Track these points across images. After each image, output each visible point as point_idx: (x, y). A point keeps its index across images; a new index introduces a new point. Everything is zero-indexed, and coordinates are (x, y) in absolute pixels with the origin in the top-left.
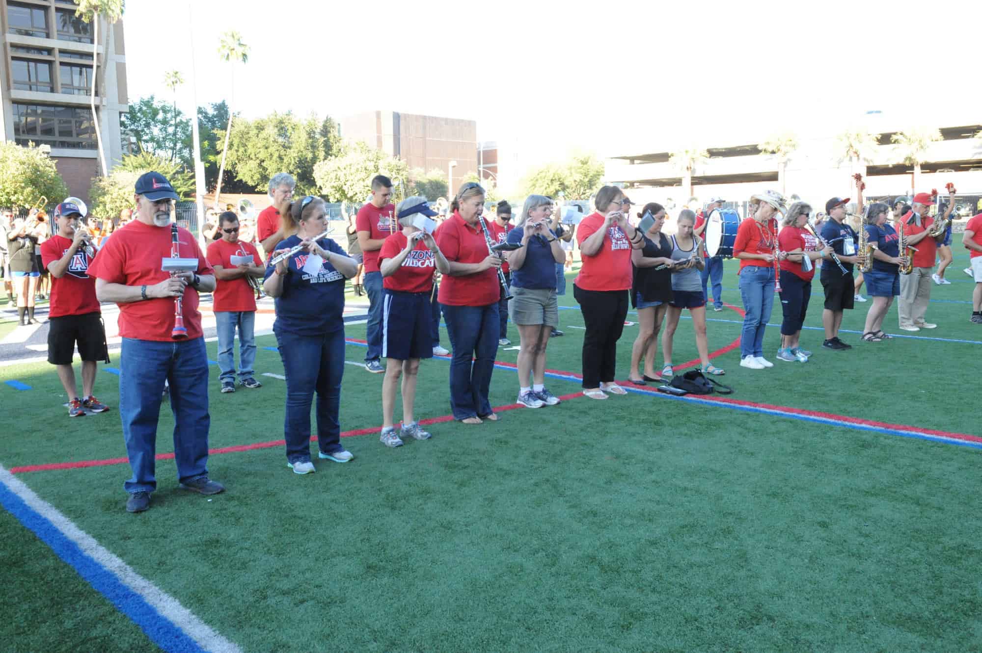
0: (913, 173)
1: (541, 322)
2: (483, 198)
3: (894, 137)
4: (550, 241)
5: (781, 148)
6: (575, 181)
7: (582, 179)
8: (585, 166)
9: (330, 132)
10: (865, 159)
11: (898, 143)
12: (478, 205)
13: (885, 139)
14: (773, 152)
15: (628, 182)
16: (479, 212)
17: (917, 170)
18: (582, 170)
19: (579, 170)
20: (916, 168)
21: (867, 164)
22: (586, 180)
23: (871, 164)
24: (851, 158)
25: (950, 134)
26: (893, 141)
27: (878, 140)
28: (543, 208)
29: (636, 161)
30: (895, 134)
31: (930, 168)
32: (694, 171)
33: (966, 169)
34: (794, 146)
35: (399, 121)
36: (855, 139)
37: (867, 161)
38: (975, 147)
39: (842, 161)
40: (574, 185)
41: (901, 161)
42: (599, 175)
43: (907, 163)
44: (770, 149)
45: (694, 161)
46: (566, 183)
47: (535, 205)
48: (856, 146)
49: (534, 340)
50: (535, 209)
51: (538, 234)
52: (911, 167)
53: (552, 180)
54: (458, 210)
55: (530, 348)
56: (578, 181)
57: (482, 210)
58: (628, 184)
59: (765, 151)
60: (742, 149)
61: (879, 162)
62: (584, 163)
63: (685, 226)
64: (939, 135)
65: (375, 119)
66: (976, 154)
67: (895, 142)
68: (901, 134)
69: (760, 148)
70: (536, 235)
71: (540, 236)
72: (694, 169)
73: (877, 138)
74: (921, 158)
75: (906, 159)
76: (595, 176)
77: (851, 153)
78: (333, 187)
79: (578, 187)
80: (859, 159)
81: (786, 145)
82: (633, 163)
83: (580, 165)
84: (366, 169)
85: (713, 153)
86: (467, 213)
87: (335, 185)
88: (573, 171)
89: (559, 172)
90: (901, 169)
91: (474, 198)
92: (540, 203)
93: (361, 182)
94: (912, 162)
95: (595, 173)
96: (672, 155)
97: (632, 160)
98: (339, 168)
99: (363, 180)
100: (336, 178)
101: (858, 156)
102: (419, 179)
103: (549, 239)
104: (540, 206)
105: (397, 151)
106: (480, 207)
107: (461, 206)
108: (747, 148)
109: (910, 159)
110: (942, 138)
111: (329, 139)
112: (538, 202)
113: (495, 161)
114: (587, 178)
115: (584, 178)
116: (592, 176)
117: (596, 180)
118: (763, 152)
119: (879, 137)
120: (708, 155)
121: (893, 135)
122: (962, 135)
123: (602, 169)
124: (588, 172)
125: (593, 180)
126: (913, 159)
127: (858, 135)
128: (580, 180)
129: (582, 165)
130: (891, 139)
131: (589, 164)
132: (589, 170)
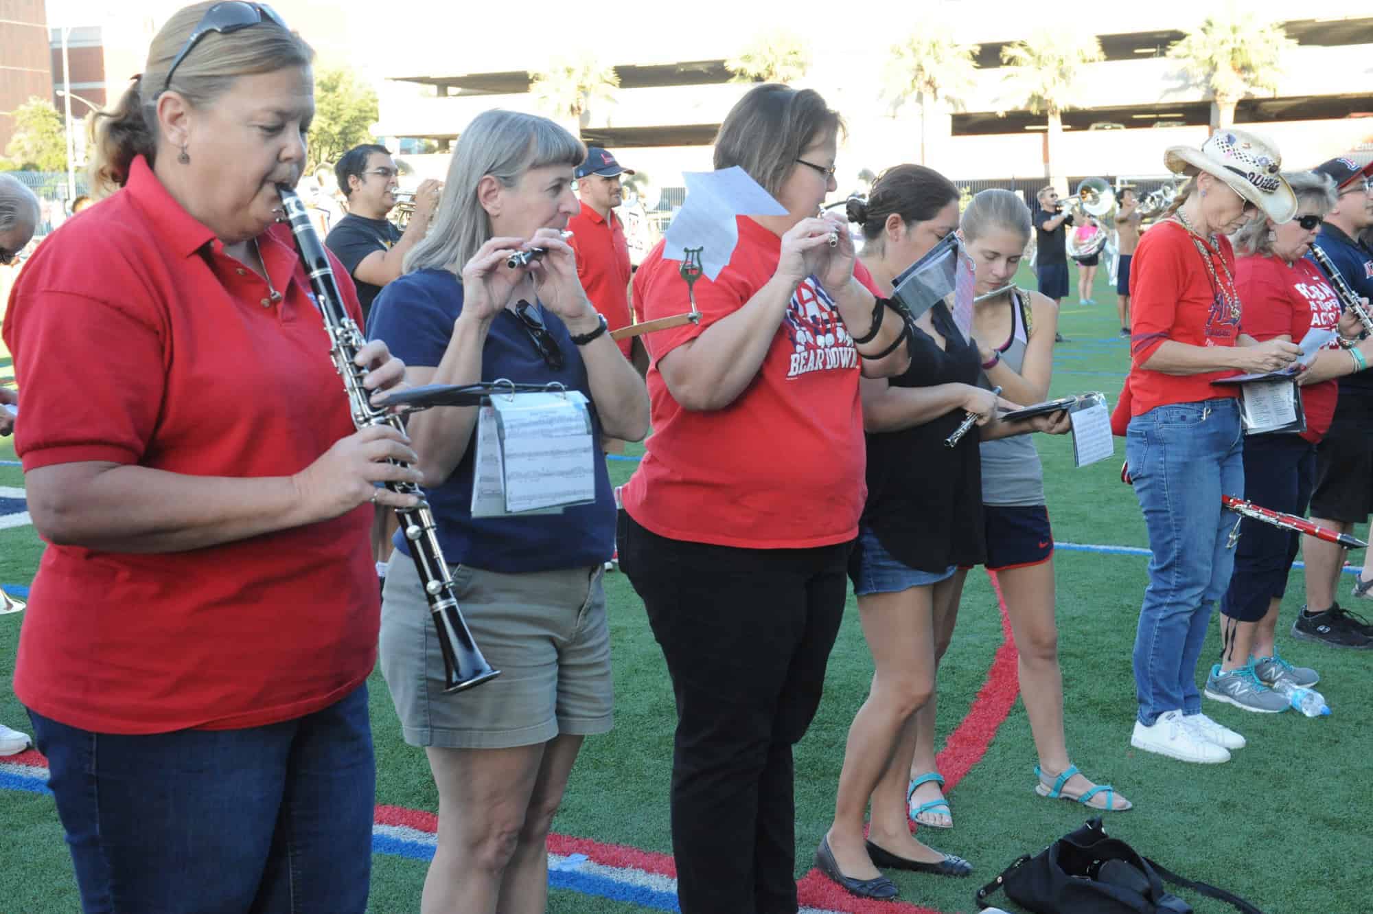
0: (1045, 131)
1: (549, 730)
2: (303, 87)
3: (1007, 53)
4: (585, 339)
5: (774, 69)
7: (325, 126)
8: (331, 95)
10: (949, 99)
11: (1016, 64)
12: (274, 130)
13: (989, 56)
15: (435, 138)
16: (284, 170)
17: (1055, 123)
20: (1051, 119)
21: (953, 111)
22: (336, 129)
23: (961, 111)
24: (920, 97)
25: (1118, 47)
26: (1005, 60)
27: (975, 58)
28: (549, 176)
29: (452, 90)
30: (1008, 44)
31: (1078, 120)
32: (585, 117)
33: (1148, 123)
34: (801, 65)
36: (929, 54)
37: (953, 102)
38: (1167, 77)
39: (903, 102)
41: (1020, 104)
42: (365, 119)
43: (1034, 109)
44: (751, 71)
45: (586, 94)
47: (514, 161)
48: (931, 69)
49: (510, 813)
50: (508, 182)
51: (523, 304)
52: (1042, 119)
54: (150, 161)
55: (489, 852)
57: (300, 163)
58: (435, 143)
59: (742, 74)
60: (689, 69)
61: (977, 105)
63: (996, 255)
64: (1096, 50)
66: (1168, 91)
67: (1008, 63)
68: (1021, 45)
69: (730, 66)
70: (512, 307)
71: (533, 313)
72: (587, 112)
73: (972, 54)
74: (1064, 98)
75: (1030, 101)
76: (355, 120)
77: (921, 84)
79: (316, 146)
80: (936, 97)
82: (446, 94)
85: (630, 77)
86: (210, 178)
90: (1016, 122)
91: (248, 83)
92: (536, 152)
94: (1043, 107)
95: (356, 114)
96: (537, 78)
97: (443, 85)
101: (935, 91)
103: (576, 330)
104: (535, 166)
106: (290, 141)
107: (170, 138)
108: (701, 68)
109: (1039, 99)
110: (1102, 56)
112: (525, 149)
113: (100, 77)
114: (336, 123)
115: (330, 124)
116: (348, 122)
117: (358, 130)
118: (737, 76)
119: (977, 50)
120: (617, 81)
121: (1005, 48)
122: (1137, 51)
123: (371, 105)
124: (338, 110)
125: (353, 129)
126: (1047, 101)
127: (934, 45)
128: (322, 129)
129: (325, 94)
130: (1001, 55)
131: (340, 90)
132: (341, 107)
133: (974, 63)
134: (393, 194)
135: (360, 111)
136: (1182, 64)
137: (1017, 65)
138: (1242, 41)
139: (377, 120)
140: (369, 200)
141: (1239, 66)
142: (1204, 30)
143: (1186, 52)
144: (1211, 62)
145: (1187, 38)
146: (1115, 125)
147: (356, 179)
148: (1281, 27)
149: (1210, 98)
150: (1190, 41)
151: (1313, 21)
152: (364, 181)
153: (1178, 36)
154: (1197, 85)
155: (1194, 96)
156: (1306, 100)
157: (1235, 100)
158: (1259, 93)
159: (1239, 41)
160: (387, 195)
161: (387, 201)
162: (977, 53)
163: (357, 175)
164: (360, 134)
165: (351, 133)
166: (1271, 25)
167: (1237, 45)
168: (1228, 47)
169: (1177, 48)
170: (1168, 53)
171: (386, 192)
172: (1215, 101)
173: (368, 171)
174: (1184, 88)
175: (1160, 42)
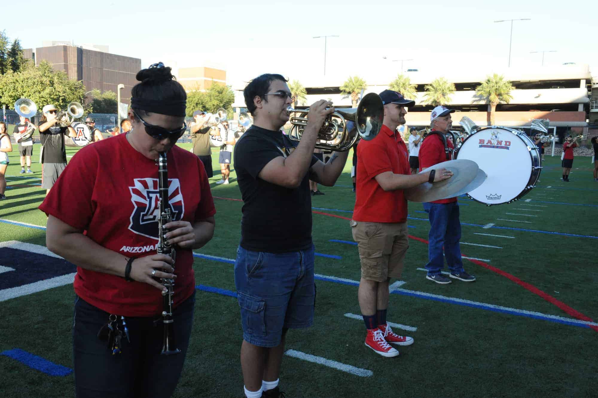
5: (355, 90)
6: (214, 105)
7: (219, 104)
8: (221, 95)
9: (17, 54)
13: (421, 88)
14: (349, 93)
18: (218, 98)
19: (216, 98)
22: (221, 105)
25: (460, 87)
26: (425, 90)
27: (416, 89)
30: (427, 85)
32: (296, 103)
33: (468, 111)
34: (364, 89)
35: (82, 55)
36: (402, 87)
38: (474, 96)
40: (213, 108)
41: (429, 103)
42: (230, 102)
44: (348, 90)
46: (207, 106)
53: (197, 104)
56: (216, 105)
60: (329, 89)
62: (220, 92)
64: (453, 88)
65: (62, 52)
66: (475, 101)
67: (426, 91)
68: (431, 85)
69: (341, 89)
72: (297, 101)
73: (415, 87)
74: (444, 101)
75: (433, 102)
78: (11, 96)
79: (216, 109)
81: (358, 88)
83: (217, 94)
84: (42, 83)
85: (310, 91)
87: (13, 94)
88: (212, 98)
89: (202, 98)
93: (37, 94)
95: (228, 100)
98: (17, 81)
99: (40, 92)
100: (14, 89)
102: (96, 97)
105: (80, 76)
108: (331, 89)
109: (435, 101)
110: (455, 89)
111: (16, 59)
114: (222, 103)
115: (220, 103)
116: (225, 103)
117: (228, 105)
118: (343, 92)
119: (417, 86)
120: (306, 92)
121: (426, 86)
122: (464, 89)
123: (232, 98)
124: (223, 99)
125: (226, 105)
126: (438, 102)
127: (404, 85)
128: (217, 105)
129: (219, 94)
130: (424, 88)
131: (224, 93)
132: (223, 98)
133: (416, 90)
134: (287, 112)
135: (229, 100)
136: (480, 93)
137: (429, 91)
138: (499, 86)
139: (234, 102)
140: (269, 116)
141: (498, 94)
142: (487, 83)
143: (481, 89)
144: (489, 93)
145: (482, 85)
146: (458, 111)
147: (260, 99)
148: (511, 82)
149: (488, 103)
150: (483, 86)
151: (519, 81)
152: (266, 101)
153: (479, 84)
154: (484, 100)
155: (483, 102)
156: (516, 105)
157: (496, 104)
158: (503, 102)
159: (498, 86)
160: (284, 112)
161: (283, 116)
162: (417, 87)
163: (260, 96)
164: (229, 106)
165: (226, 106)
166: (508, 82)
167: (497, 88)
168: (494, 88)
169: (479, 88)
170: (476, 89)
171: (284, 110)
172: (490, 105)
173: (270, 93)
174: (480, 100)
175: (473, 86)
